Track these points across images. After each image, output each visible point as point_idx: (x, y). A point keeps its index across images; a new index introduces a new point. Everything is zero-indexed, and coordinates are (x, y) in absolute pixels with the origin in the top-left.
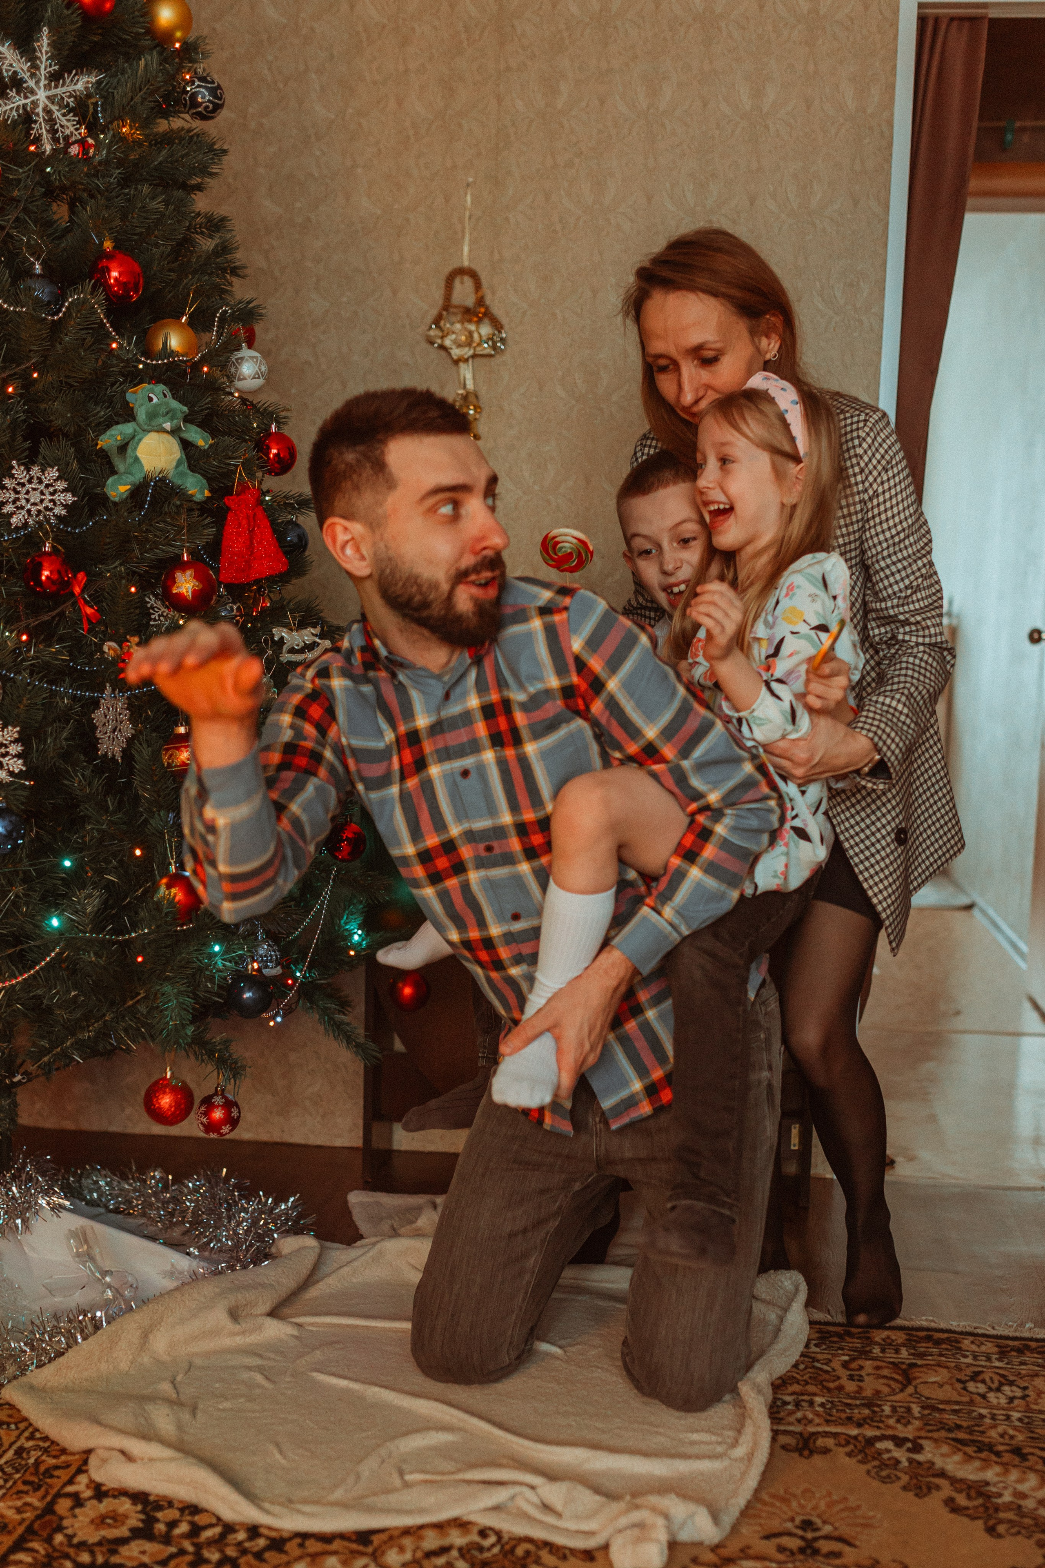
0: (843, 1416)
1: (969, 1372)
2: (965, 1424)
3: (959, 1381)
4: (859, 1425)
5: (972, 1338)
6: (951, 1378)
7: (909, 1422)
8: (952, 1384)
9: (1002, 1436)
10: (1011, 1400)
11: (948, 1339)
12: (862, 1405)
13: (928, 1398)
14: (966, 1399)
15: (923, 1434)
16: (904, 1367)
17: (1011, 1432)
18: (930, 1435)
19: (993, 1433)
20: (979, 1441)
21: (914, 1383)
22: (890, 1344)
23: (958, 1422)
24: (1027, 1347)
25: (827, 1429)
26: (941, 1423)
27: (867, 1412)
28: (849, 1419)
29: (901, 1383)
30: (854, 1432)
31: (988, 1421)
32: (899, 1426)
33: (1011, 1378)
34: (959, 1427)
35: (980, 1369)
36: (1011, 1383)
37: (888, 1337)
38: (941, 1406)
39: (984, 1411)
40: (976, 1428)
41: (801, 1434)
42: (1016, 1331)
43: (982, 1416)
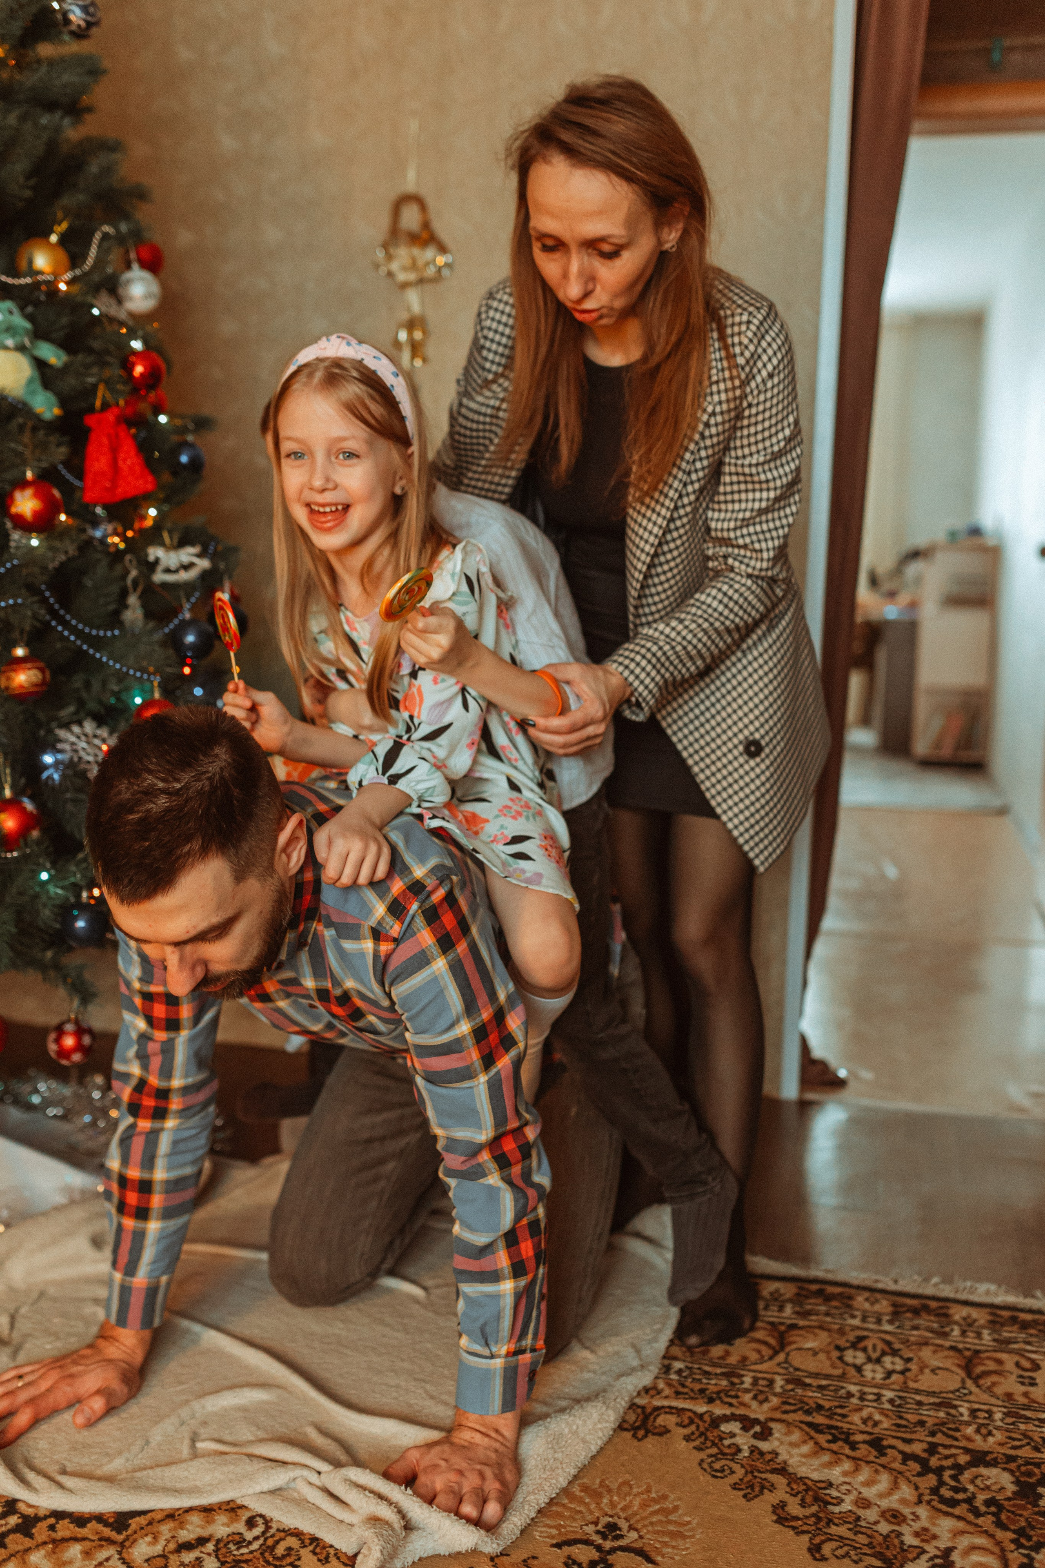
0: (697, 1387)
1: (852, 1336)
2: (827, 1405)
3: (838, 1348)
4: (711, 1401)
5: (867, 1294)
6: (829, 1344)
7: (766, 1400)
8: (828, 1352)
9: (865, 1421)
10: (889, 1374)
11: (840, 1294)
12: (723, 1374)
13: (797, 1369)
14: (838, 1372)
15: (778, 1415)
16: (782, 1328)
17: (877, 1417)
18: (785, 1417)
19: (856, 1418)
20: (836, 1428)
21: (788, 1349)
22: (776, 1299)
23: (821, 1402)
24: (926, 1308)
25: (674, 1403)
26: (802, 1402)
27: (724, 1383)
28: (702, 1391)
29: (773, 1348)
30: (702, 1408)
31: (854, 1401)
32: (754, 1404)
33: (897, 1346)
34: (820, 1408)
35: (865, 1333)
36: (895, 1353)
38: (808, 1381)
39: (853, 1389)
40: (839, 1411)
41: (643, 1408)
42: (919, 1286)
43: (850, 1395)
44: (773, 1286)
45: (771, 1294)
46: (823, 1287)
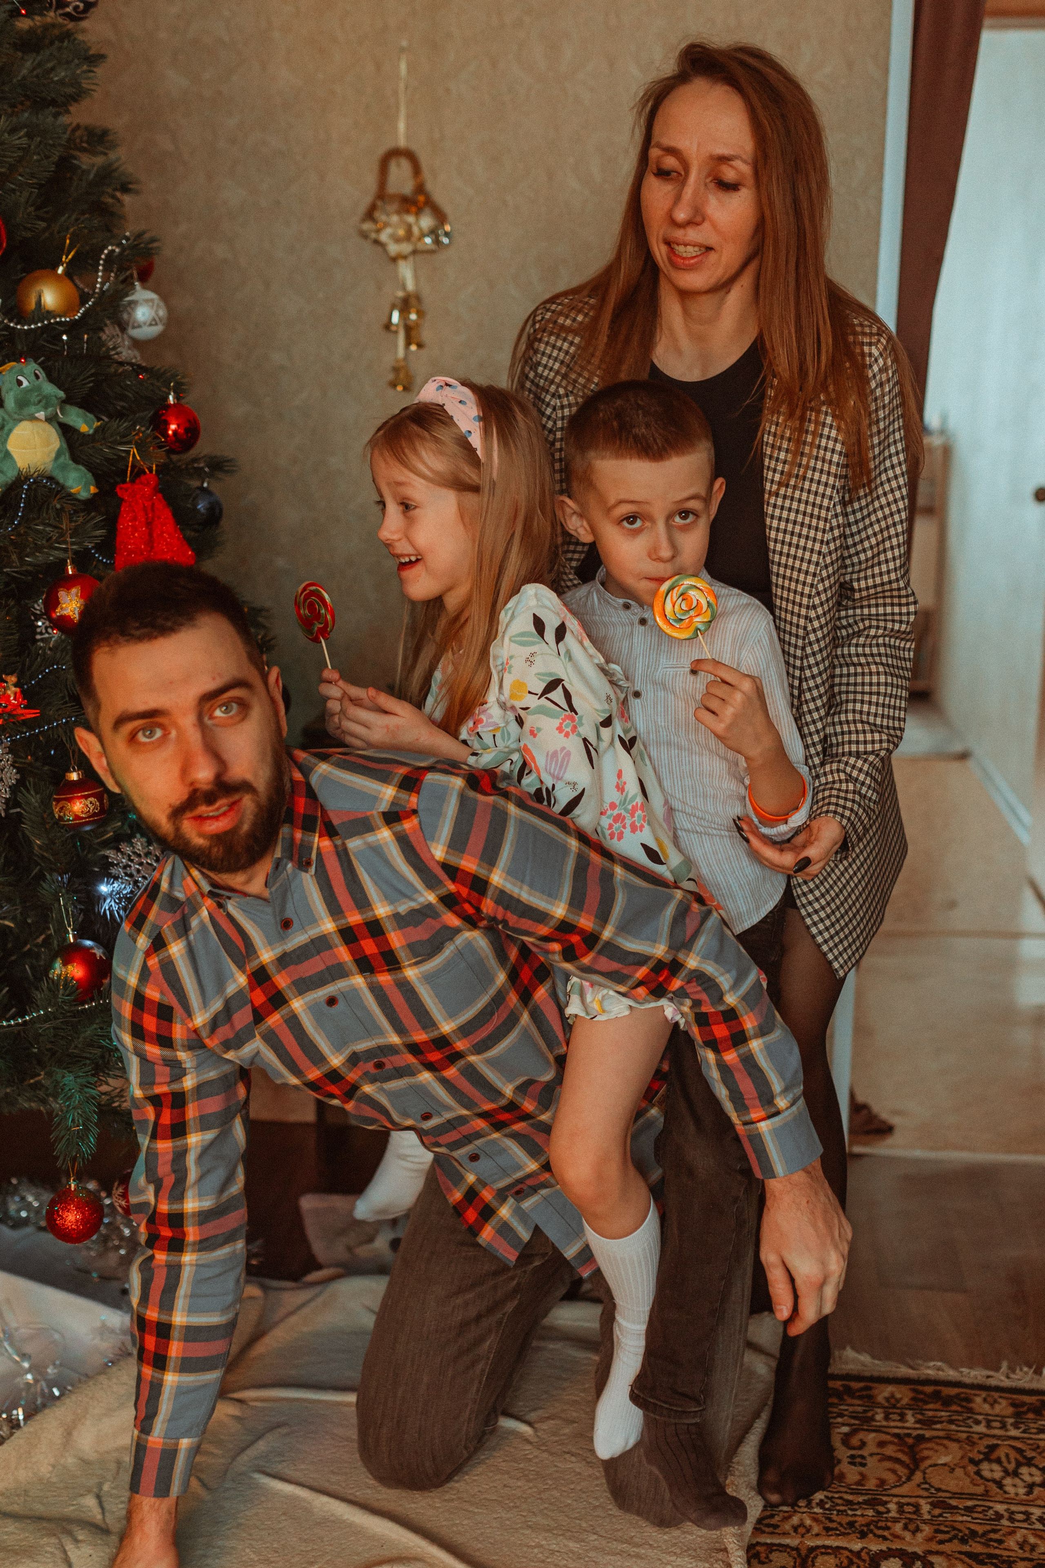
0: (845, 1520)
1: (982, 1445)
2: (980, 1529)
3: (972, 1461)
4: (863, 1535)
5: (984, 1394)
6: (962, 1457)
7: (918, 1529)
8: (964, 1467)
9: (1021, 1546)
10: (1031, 1487)
11: (957, 1396)
12: (865, 1502)
13: (939, 1490)
14: (980, 1490)
15: (934, 1547)
16: (910, 1441)
17: (1032, 1540)
18: (941, 1548)
19: (1011, 1543)
20: (996, 1556)
21: (922, 1467)
22: (894, 1407)
23: (973, 1527)
25: (828, 1542)
26: (954, 1529)
27: (870, 1513)
28: (851, 1524)
29: (906, 1466)
30: (857, 1546)
31: (1005, 1522)
32: (908, 1535)
33: (1029, 1454)
34: (973, 1534)
35: (995, 1442)
36: (1029, 1462)
37: (892, 1396)
38: (954, 1502)
39: (1001, 1508)
40: (993, 1536)
41: (797, 1549)
42: (1031, 1381)
43: (999, 1516)
44: (889, 1390)
45: (887, 1399)
46: (939, 1388)
